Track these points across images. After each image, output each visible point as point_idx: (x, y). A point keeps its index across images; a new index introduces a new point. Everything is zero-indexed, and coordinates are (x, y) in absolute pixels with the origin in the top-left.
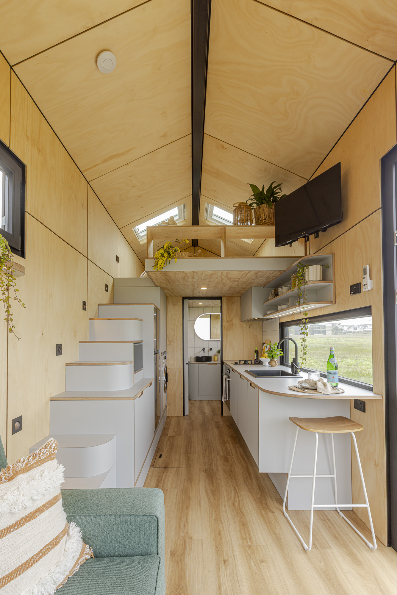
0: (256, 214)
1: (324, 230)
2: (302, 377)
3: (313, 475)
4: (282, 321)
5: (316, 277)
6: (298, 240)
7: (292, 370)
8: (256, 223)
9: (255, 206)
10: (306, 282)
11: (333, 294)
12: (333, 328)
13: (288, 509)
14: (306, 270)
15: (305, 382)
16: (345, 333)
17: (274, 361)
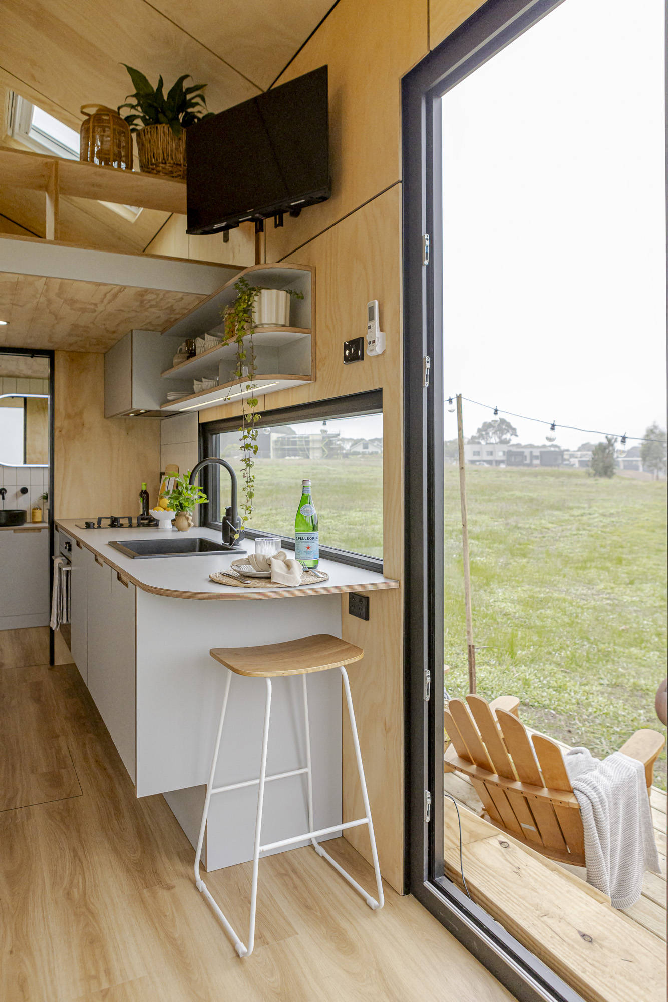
0: (143, 145)
1: (296, 212)
2: (245, 552)
3: (260, 777)
4: (207, 418)
5: (277, 319)
6: (238, 226)
7: (225, 537)
8: (141, 167)
9: (139, 124)
10: (256, 327)
11: (312, 360)
12: (324, 444)
13: (206, 871)
14: (256, 298)
15: (248, 561)
16: (346, 456)
17: (184, 517)
